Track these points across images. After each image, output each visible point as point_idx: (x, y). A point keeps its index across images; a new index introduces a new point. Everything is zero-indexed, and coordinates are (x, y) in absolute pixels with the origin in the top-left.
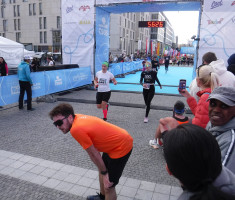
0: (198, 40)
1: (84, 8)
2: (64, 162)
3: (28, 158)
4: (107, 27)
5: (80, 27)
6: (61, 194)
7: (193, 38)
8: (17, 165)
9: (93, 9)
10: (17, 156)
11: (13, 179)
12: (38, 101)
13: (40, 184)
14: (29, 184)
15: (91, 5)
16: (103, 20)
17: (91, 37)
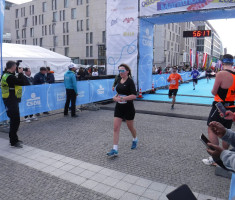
1: (128, 20)
2: (103, 165)
3: (69, 160)
4: (151, 38)
5: (124, 38)
6: (98, 195)
8: (59, 164)
9: (137, 20)
10: (59, 157)
11: (53, 177)
12: (82, 109)
13: (78, 183)
14: (68, 183)
15: (135, 15)
16: (147, 31)
17: (134, 48)
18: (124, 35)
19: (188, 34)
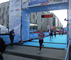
0: (68, 20)
5: (16, 18)
7: (65, 20)
9: (21, 10)
15: (20, 8)
17: (20, 22)
18: (16, 16)
19: (43, 16)
